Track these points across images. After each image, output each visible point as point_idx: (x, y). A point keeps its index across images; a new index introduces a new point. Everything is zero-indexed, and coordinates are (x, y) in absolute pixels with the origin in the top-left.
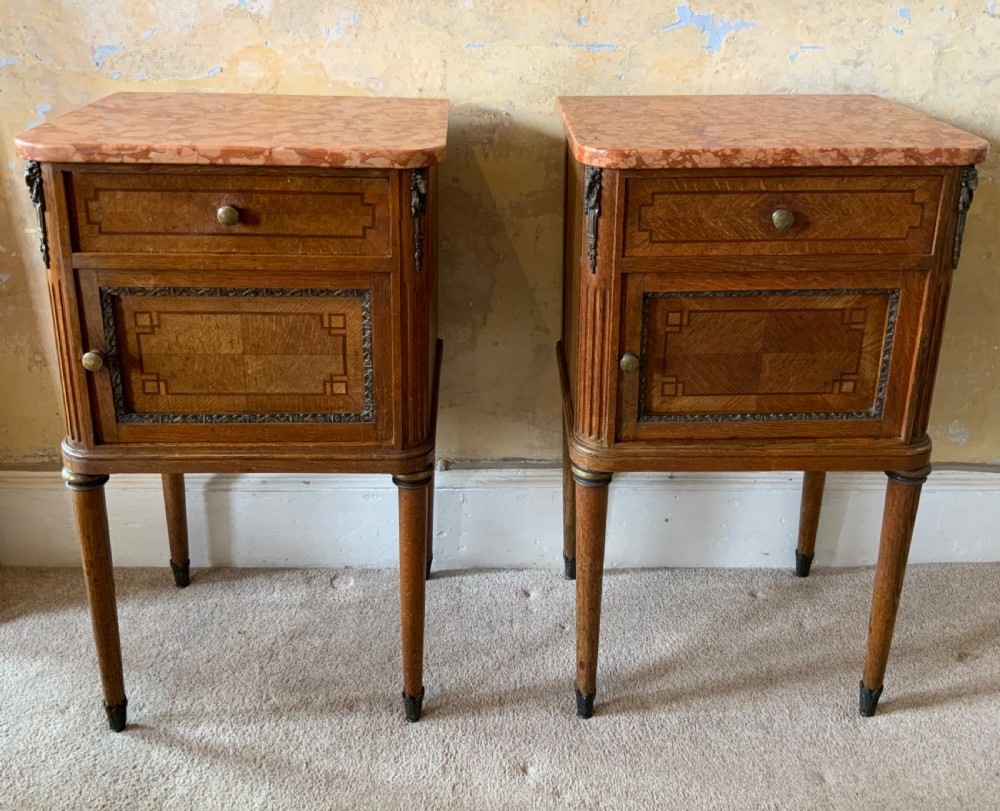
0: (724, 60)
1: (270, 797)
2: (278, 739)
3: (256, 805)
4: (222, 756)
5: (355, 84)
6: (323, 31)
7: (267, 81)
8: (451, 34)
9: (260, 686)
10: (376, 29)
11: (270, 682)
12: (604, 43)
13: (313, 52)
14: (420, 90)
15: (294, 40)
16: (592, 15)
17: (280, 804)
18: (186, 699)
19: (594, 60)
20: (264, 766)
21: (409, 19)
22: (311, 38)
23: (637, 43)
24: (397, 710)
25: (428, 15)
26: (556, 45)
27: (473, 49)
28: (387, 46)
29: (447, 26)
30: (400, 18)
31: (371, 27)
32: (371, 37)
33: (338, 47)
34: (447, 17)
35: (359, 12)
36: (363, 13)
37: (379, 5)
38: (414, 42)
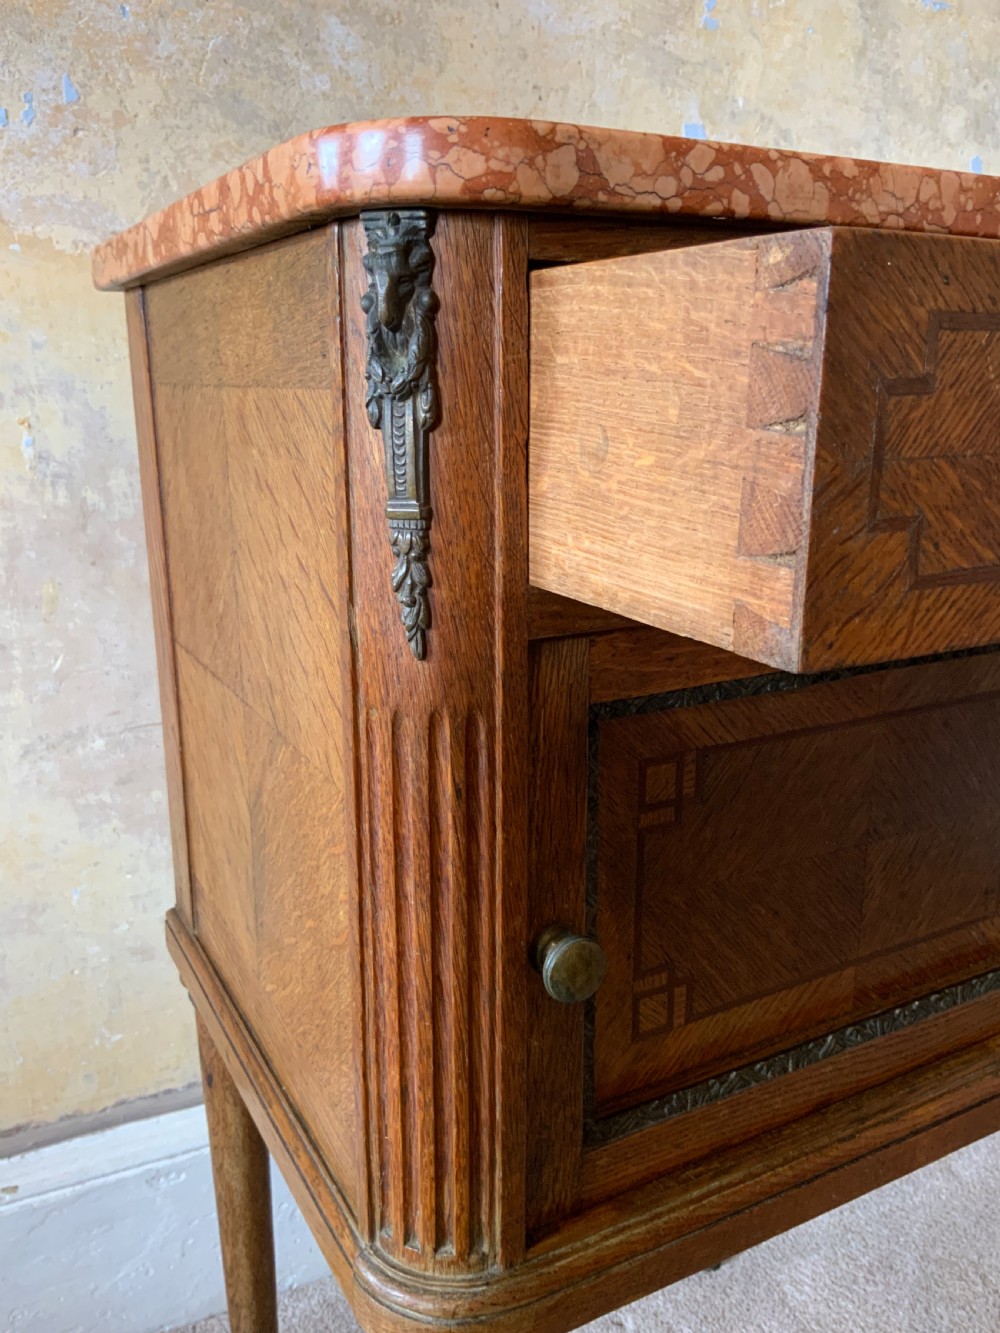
5: (75, 244)
10: (120, 119)
21: (195, 102)
25: (235, 97)
28: (147, 161)
29: (277, 126)
30: (174, 100)
31: (109, 115)
32: (112, 137)
33: (31, 155)
34: (278, 106)
35: (80, 75)
36: (89, 79)
37: (126, 65)
38: (209, 156)
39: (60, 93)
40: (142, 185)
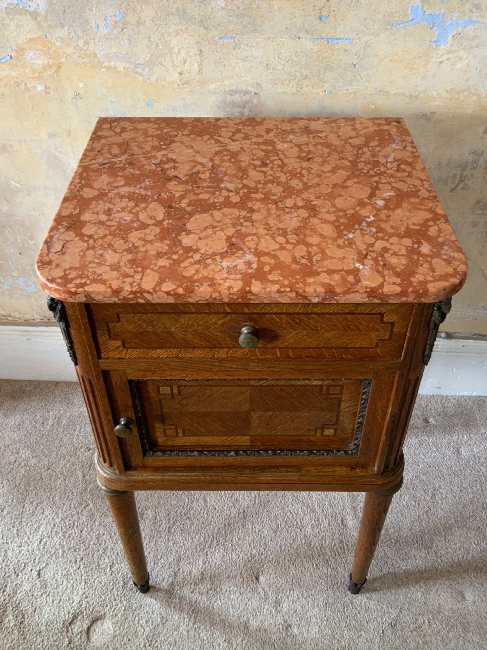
0: (450, 52)
1: (84, 596)
2: (92, 543)
3: (75, 602)
4: (54, 557)
5: (124, 68)
6: (94, 26)
7: (50, 66)
8: (207, 29)
9: (82, 493)
10: (139, 24)
11: (89, 489)
12: (343, 36)
13: (86, 43)
14: (181, 74)
15: (69, 33)
16: (333, 13)
17: (91, 603)
18: (32, 503)
19: (332, 51)
20: (82, 567)
21: (168, 15)
22: (84, 31)
23: (371, 37)
24: (173, 518)
25: (184, 11)
26: (299, 38)
27: (226, 41)
28: (150, 38)
29: (202, 21)
30: (159, 15)
31: (135, 22)
32: (136, 30)
33: (107, 39)
34: (202, 13)
35: (124, 9)
36: (127, 10)
37: (141, 3)
38: (174, 34)
39: (116, 17)
40: (148, 47)
